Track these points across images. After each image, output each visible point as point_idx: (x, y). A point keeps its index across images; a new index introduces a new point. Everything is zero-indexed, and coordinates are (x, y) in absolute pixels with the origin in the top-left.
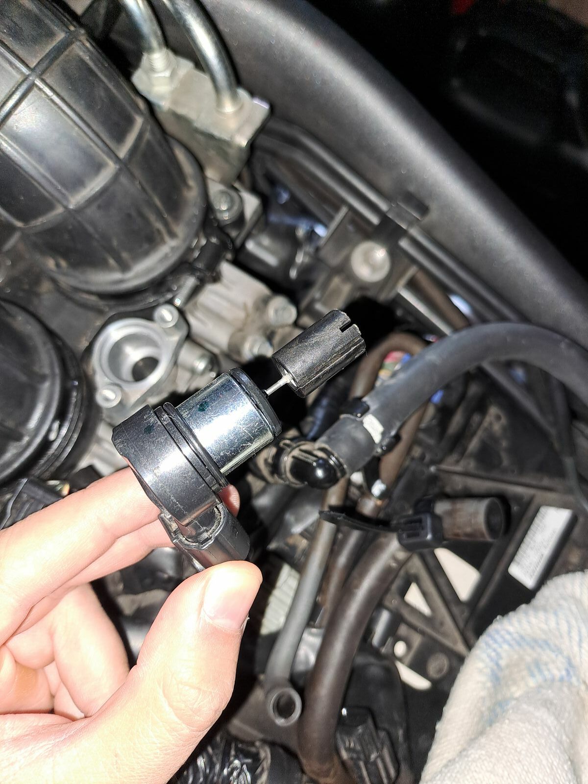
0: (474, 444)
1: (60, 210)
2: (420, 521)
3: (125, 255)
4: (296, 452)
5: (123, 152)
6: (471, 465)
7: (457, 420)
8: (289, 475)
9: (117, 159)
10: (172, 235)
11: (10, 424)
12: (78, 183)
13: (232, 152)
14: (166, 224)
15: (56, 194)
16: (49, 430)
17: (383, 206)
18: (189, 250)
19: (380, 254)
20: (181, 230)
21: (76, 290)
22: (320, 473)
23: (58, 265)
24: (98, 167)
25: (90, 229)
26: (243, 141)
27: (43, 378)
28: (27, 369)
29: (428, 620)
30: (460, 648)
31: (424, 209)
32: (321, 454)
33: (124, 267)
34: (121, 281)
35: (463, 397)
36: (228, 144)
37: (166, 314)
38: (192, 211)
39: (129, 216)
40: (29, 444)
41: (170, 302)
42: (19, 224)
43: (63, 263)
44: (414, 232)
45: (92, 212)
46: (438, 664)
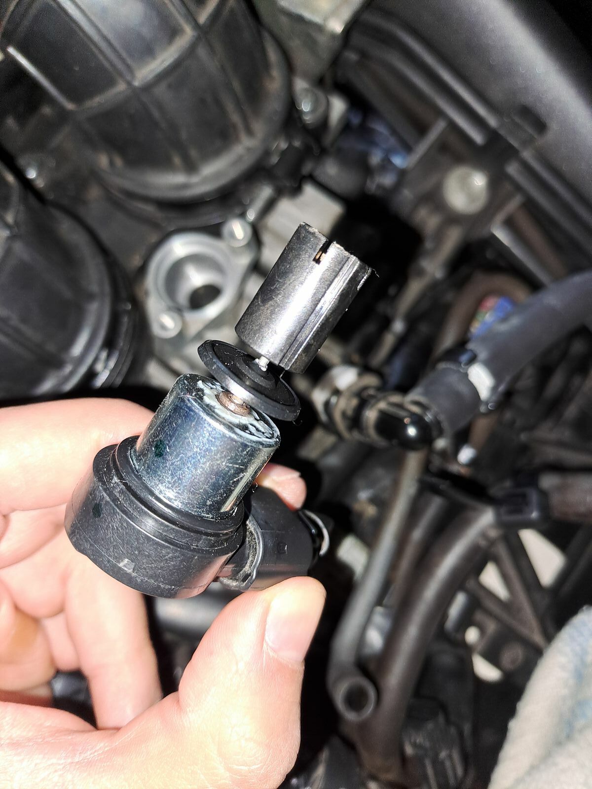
0: (572, 411)
1: (121, 87)
2: (524, 496)
3: (193, 153)
4: (382, 405)
5: (203, 17)
6: (566, 434)
7: (556, 382)
8: (372, 432)
9: (196, 25)
10: (250, 132)
11: (51, 347)
12: (148, 51)
13: (322, 39)
14: (245, 119)
15: (120, 66)
16: (96, 360)
17: (492, 121)
18: (267, 153)
19: (479, 181)
20: (260, 128)
21: (131, 195)
22: (412, 431)
23: (112, 163)
24: (173, 32)
25: (156, 114)
26: (337, 26)
27: (91, 297)
28: (74, 283)
29: (506, 606)
30: (537, 638)
31: (541, 126)
32: (415, 409)
33: (191, 167)
34: (185, 186)
35: (564, 355)
36: (320, 28)
37: (238, 230)
38: (274, 105)
39: (203, 101)
40: (72, 373)
41: (243, 215)
42: (69, 106)
43: (119, 162)
44: (527, 155)
45: (161, 91)
46: (513, 655)
